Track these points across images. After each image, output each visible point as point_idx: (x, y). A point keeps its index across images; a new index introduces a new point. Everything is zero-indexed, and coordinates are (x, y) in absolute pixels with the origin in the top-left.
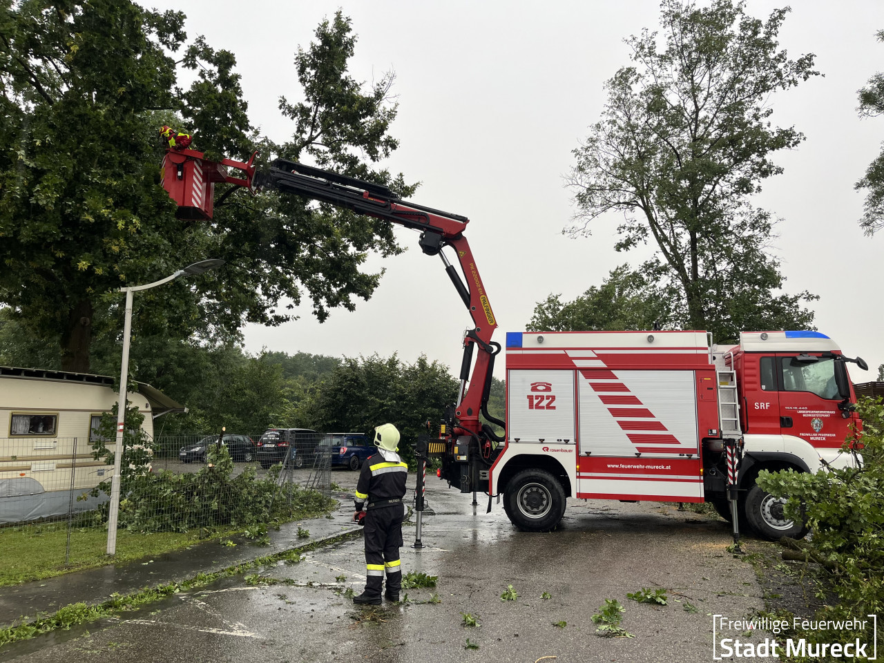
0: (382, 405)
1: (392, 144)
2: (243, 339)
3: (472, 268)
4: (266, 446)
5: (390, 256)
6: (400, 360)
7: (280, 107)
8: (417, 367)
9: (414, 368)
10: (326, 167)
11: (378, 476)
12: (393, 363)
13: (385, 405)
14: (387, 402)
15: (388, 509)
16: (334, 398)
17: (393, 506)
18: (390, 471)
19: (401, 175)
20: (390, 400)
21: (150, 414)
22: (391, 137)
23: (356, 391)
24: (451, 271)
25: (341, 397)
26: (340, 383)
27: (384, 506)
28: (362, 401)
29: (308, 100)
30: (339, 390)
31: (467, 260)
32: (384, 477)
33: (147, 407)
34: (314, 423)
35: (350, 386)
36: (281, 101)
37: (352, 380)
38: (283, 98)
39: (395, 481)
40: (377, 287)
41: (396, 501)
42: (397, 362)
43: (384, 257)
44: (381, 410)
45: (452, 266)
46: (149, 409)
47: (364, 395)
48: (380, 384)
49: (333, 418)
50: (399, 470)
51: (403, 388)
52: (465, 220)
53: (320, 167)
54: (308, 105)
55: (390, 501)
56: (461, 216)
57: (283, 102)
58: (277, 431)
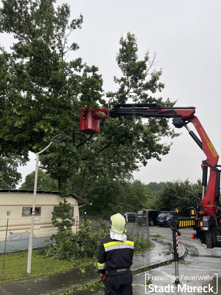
0: (183, 200)
1: (162, 86)
2: (133, 177)
3: (201, 130)
4: (139, 217)
5: (174, 137)
6: (190, 181)
7: (114, 81)
8: (198, 184)
9: (196, 184)
10: (137, 102)
11: (109, 251)
12: (187, 183)
13: (184, 200)
14: (185, 198)
15: (117, 277)
16: (164, 197)
17: (121, 274)
18: (117, 247)
19: (168, 99)
20: (187, 198)
21: (77, 206)
22: (161, 83)
23: (172, 195)
24: (191, 134)
25: (166, 197)
26: (166, 192)
27: (113, 274)
28: (175, 198)
29: (124, 75)
30: (165, 194)
31: (199, 127)
32: (112, 252)
33: (76, 203)
34: (158, 208)
35: (170, 193)
36: (114, 78)
37: (170, 190)
38: (115, 76)
39: (122, 256)
40: (169, 150)
41: (123, 270)
42: (188, 182)
43: (172, 138)
44: (183, 202)
45: (192, 131)
46: (77, 204)
47: (175, 196)
48: (181, 191)
49: (164, 206)
50: (125, 247)
51: (191, 192)
52: (193, 108)
53: (134, 103)
54: (125, 77)
55: (118, 271)
56: (191, 107)
57: (115, 78)
58: (142, 211)
